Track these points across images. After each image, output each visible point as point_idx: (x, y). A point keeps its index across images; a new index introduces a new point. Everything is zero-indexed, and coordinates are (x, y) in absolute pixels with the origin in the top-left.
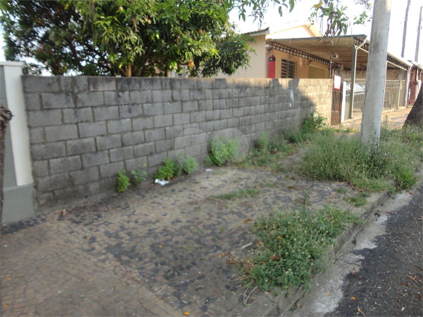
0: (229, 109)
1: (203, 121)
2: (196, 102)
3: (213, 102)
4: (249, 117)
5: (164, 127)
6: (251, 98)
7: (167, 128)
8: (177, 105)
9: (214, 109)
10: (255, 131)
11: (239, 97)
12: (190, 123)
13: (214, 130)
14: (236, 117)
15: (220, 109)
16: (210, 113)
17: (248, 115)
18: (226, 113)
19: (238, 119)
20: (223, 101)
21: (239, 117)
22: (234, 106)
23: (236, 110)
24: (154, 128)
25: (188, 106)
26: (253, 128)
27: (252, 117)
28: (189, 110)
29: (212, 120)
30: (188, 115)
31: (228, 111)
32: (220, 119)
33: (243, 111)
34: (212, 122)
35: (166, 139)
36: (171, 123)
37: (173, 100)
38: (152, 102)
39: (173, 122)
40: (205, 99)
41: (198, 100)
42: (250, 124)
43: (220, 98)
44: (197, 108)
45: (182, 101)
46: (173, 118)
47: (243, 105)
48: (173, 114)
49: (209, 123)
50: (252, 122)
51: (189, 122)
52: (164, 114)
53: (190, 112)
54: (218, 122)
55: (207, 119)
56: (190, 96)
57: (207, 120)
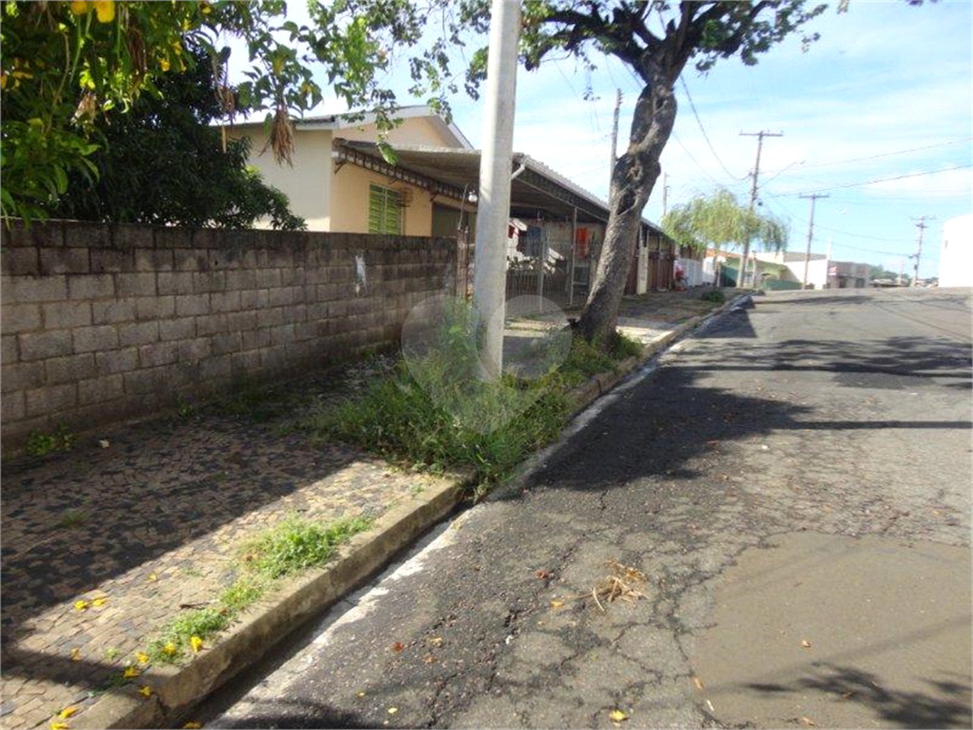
1: (128, 322)
2: (109, 277)
3: (157, 279)
5: (17, 334)
7: (25, 337)
9: (158, 293)
12: (93, 324)
13: (159, 340)
28: (89, 295)
30: (85, 307)
34: (155, 323)
35: (20, 361)
36: (37, 323)
39: (43, 321)
44: (110, 290)
46: (42, 314)
48: (41, 303)
51: (88, 322)
52: (17, 304)
53: (92, 300)
54: (171, 323)
55: (141, 316)
56: (90, 264)
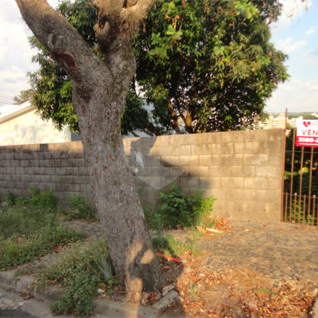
0: (52, 167)
4: (72, 176)
6: (74, 160)
8: (17, 161)
10: (80, 191)
11: (60, 158)
14: (58, 175)
15: (44, 167)
16: (37, 169)
17: (70, 174)
18: (50, 170)
19: (60, 177)
20: (47, 161)
21: (61, 175)
22: (56, 165)
23: (58, 169)
24: (7, 174)
25: (23, 163)
26: (77, 188)
27: (75, 177)
29: (38, 174)
31: (50, 169)
32: (44, 174)
33: (65, 171)
37: (15, 159)
38: (5, 159)
40: (33, 159)
41: (29, 160)
42: (73, 183)
43: (45, 158)
45: (20, 160)
47: (65, 165)
49: (36, 176)
50: (76, 181)
57: (35, 174)
